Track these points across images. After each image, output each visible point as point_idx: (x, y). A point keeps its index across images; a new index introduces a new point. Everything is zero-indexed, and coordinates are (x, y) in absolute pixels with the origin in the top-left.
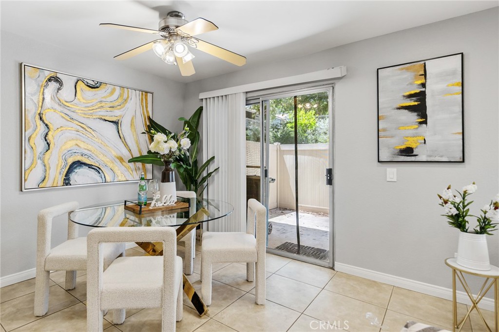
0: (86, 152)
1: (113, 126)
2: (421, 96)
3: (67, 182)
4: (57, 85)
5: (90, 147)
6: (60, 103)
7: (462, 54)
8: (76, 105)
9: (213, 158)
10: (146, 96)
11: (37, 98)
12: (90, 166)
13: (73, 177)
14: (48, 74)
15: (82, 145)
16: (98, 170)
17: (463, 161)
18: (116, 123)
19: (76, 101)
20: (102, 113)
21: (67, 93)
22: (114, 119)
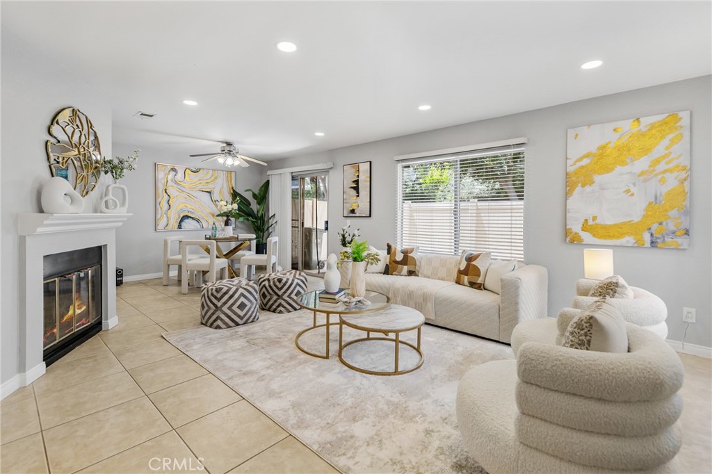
0: (191, 210)
1: (208, 194)
2: (357, 182)
3: (180, 227)
4: (174, 173)
5: (193, 207)
6: (176, 183)
7: (371, 162)
8: (185, 183)
9: (274, 215)
10: (231, 174)
11: (164, 181)
12: (193, 218)
13: (183, 224)
14: (169, 168)
15: (189, 206)
16: (198, 221)
17: (370, 216)
18: (210, 192)
19: (185, 181)
20: (201, 187)
21: (180, 176)
22: (208, 190)
